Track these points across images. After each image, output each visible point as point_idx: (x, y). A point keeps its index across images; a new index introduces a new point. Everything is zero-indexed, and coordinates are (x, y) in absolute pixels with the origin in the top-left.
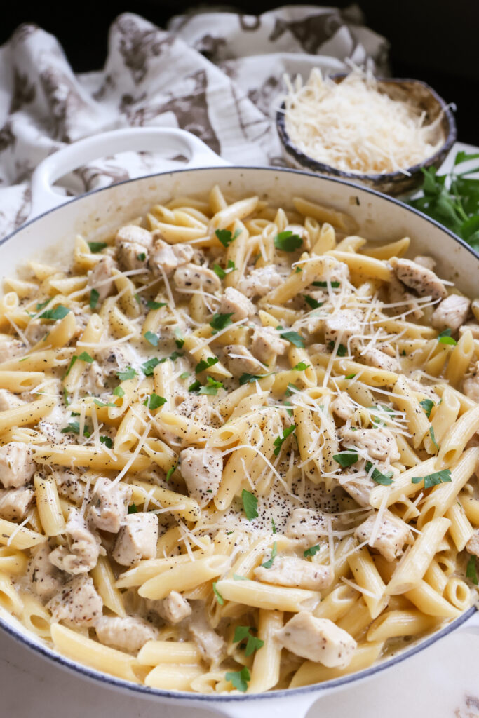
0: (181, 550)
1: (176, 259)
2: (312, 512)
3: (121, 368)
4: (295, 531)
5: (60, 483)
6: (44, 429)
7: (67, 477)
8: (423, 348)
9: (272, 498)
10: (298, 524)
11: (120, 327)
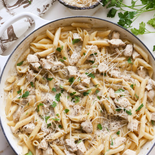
0: (91, 146)
1: (50, 65)
2: (115, 123)
3: (51, 103)
4: (113, 129)
5: (56, 143)
6: (43, 130)
7: (57, 141)
8: (124, 65)
9: (104, 122)
10: (112, 127)
11: (44, 90)
